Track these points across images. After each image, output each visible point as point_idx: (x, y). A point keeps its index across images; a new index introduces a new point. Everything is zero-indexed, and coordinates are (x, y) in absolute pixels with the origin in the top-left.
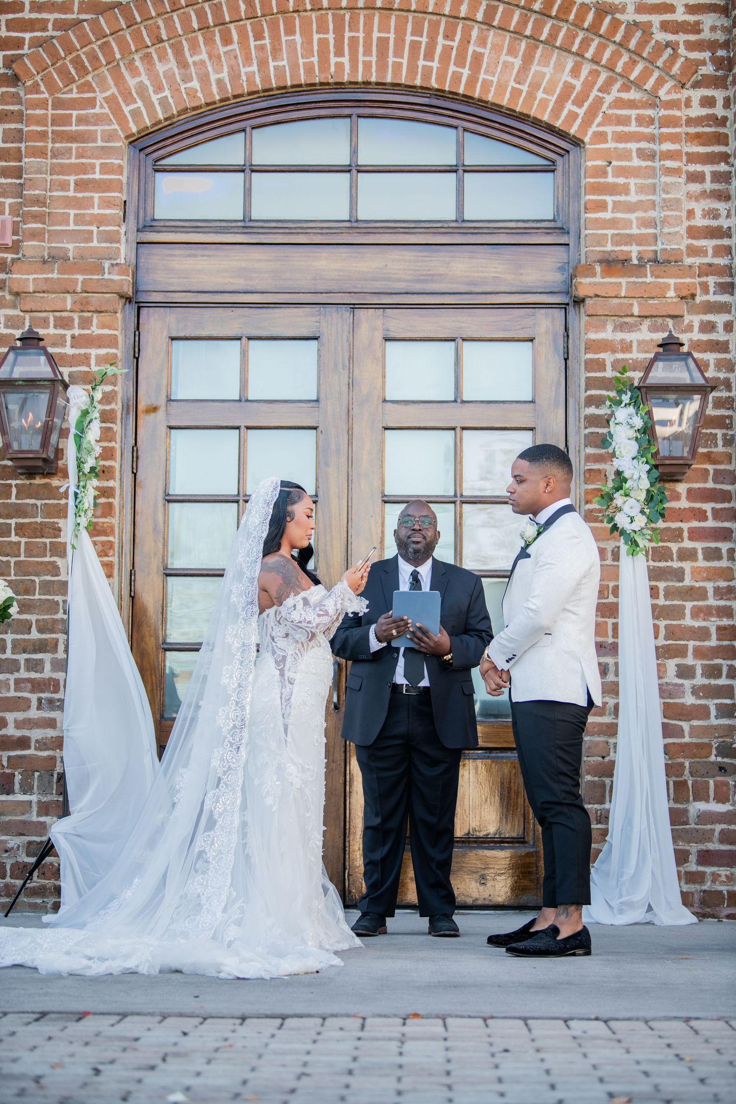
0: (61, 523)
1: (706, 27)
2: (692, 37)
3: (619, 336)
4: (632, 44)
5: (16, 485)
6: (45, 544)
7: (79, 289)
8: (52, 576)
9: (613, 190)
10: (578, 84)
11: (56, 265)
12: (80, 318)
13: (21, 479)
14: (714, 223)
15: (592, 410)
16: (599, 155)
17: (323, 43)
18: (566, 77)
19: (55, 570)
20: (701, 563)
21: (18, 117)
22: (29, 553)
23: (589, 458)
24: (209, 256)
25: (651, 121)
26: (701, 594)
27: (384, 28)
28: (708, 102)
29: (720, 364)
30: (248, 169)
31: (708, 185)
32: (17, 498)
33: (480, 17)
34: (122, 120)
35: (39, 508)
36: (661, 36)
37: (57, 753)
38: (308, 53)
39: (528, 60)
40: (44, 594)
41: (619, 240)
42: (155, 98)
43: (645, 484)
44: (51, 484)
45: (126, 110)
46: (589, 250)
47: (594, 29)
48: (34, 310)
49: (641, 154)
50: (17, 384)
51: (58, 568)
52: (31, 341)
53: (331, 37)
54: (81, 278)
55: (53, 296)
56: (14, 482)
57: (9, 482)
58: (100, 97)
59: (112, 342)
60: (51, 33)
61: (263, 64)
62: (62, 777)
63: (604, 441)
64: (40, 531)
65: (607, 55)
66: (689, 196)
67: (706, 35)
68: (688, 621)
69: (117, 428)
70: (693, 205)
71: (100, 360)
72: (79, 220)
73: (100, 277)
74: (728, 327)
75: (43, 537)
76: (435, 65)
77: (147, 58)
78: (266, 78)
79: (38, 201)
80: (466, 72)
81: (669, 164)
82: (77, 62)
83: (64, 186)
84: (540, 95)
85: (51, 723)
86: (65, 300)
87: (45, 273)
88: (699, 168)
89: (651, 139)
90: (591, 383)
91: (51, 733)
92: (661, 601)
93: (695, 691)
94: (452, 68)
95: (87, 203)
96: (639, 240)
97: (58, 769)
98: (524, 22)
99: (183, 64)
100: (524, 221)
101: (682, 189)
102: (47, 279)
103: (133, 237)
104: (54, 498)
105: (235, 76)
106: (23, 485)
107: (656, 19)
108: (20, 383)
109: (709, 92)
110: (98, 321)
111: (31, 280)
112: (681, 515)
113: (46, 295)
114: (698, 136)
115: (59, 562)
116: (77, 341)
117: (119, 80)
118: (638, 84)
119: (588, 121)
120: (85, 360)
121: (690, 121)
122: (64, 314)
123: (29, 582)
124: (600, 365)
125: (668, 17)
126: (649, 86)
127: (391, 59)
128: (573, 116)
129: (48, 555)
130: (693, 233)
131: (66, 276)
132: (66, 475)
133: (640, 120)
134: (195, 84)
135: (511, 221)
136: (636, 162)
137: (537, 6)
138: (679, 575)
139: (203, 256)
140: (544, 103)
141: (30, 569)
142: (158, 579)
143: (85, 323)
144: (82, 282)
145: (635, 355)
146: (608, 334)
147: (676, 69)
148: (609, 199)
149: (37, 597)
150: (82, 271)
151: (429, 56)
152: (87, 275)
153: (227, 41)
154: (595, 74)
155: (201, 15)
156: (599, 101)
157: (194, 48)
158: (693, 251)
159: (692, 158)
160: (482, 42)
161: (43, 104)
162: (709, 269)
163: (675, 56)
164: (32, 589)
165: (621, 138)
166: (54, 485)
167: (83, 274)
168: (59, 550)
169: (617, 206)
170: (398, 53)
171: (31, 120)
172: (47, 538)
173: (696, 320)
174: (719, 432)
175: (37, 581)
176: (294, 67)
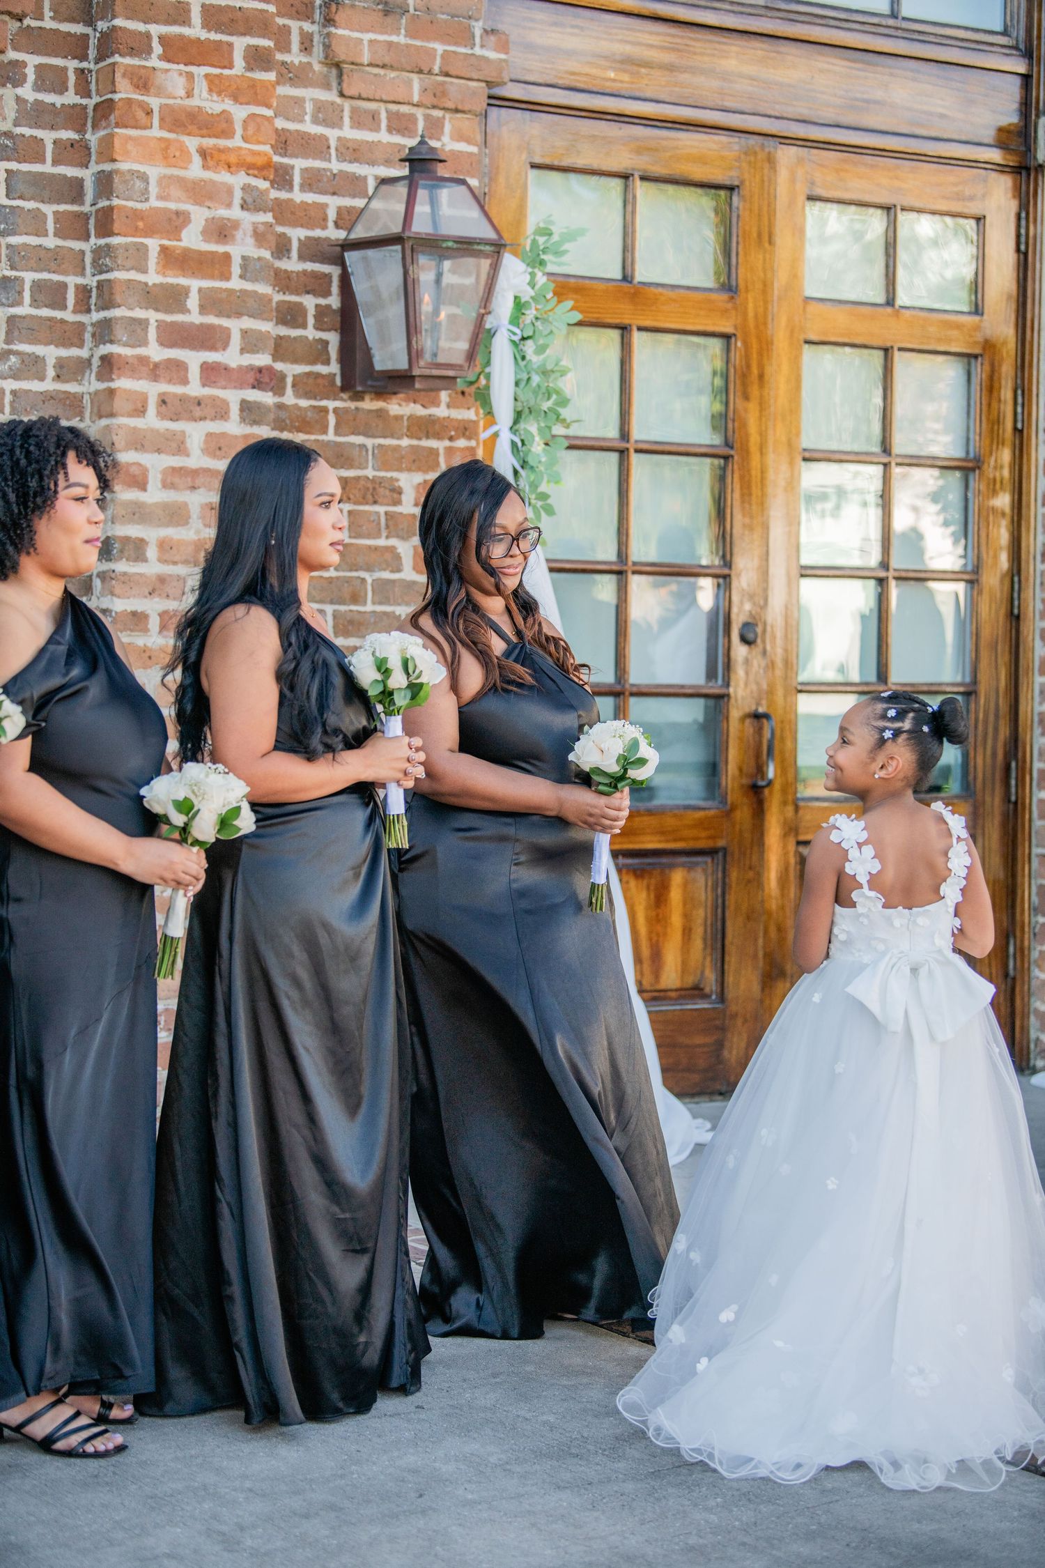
0: (403, 480)
5: (336, 410)
6: (377, 513)
7: (436, 69)
8: (392, 571)
11: (404, 21)
12: (427, 118)
13: (342, 399)
19: (395, 561)
22: (355, 531)
24: (582, 28)
32: (337, 433)
35: (370, 453)
40: (381, 603)
44: (387, 412)
48: (364, 95)
50: (444, 245)
51: (398, 558)
54: (439, 48)
55: (393, 74)
56: (331, 404)
57: (324, 403)
59: (469, 166)
64: (371, 492)
73: (470, 52)
75: (375, 502)
86: (409, 84)
87: (386, 33)
100: (973, 30)
102: (390, 44)
104: (392, 436)
106: (346, 410)
108: (450, 244)
110: (453, 126)
111: (365, 43)
113: (381, 72)
115: (401, 549)
122: (404, 109)
123: (359, 581)
129: (384, 534)
131: (418, 43)
135: (958, 27)
139: (573, 27)
141: (360, 560)
143: (434, 129)
144: (442, 57)
149: (369, 607)
150: (440, 37)
152: (449, 44)
164: (362, 594)
166: (392, 413)
167: (443, 42)
172: (382, 504)
175: (369, 581)
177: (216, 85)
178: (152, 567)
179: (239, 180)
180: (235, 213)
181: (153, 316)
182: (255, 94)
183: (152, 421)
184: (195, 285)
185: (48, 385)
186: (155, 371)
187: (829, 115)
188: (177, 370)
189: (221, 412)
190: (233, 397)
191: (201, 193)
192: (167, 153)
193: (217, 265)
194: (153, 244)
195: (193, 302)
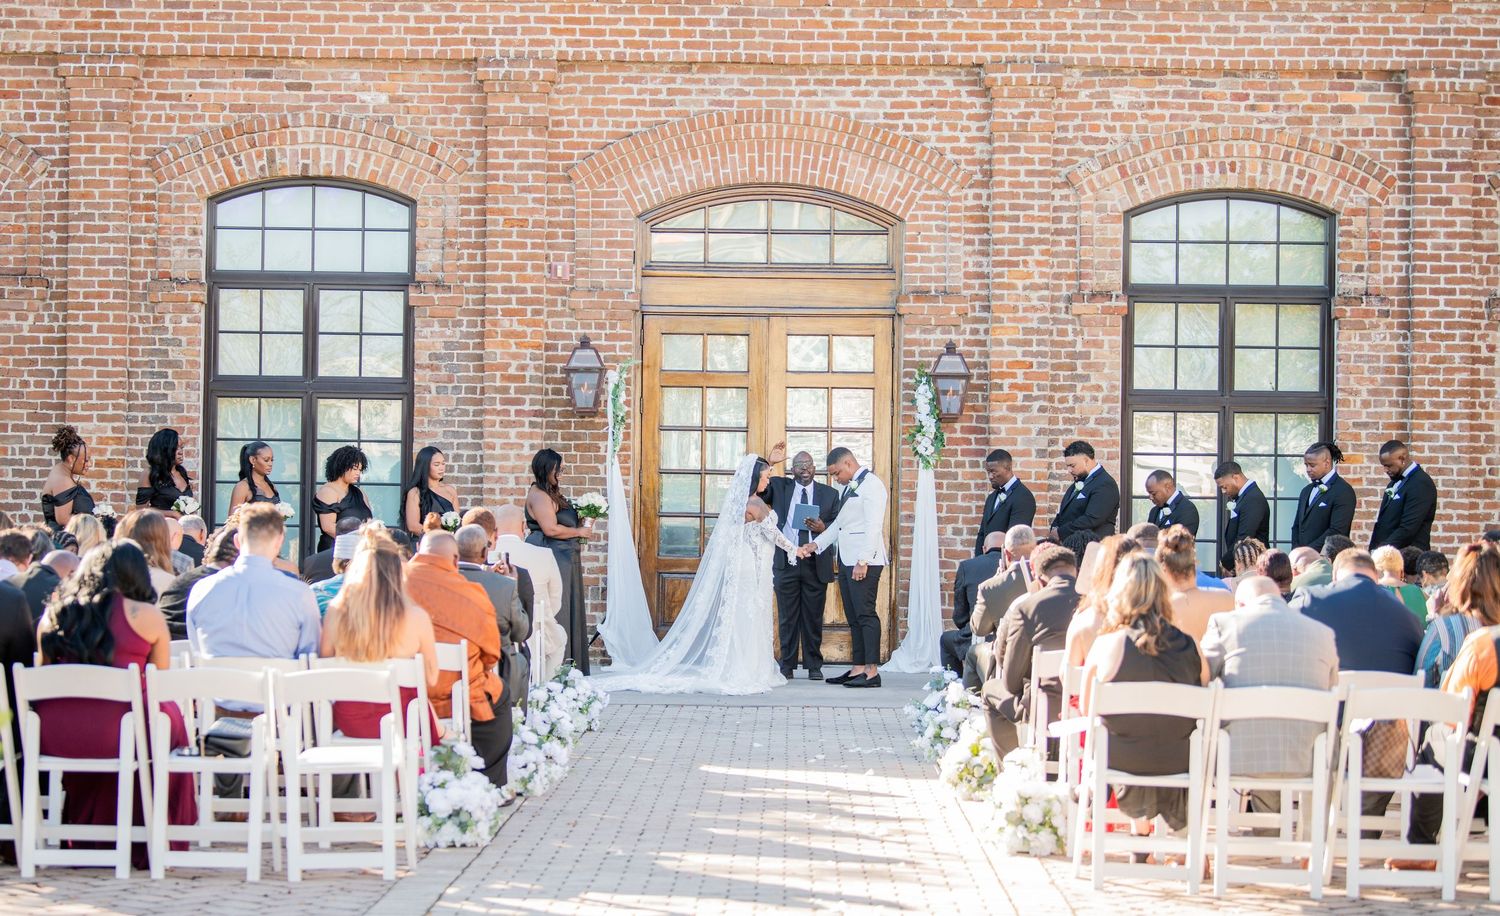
0: (601, 444)
1: (977, 151)
2: (969, 157)
3: (924, 336)
4: (934, 163)
5: (574, 422)
6: (592, 456)
7: (610, 307)
9: (921, 249)
10: (902, 185)
11: (596, 293)
12: (610, 323)
13: (577, 418)
14: (979, 270)
15: (907, 380)
16: (913, 228)
17: (752, 159)
18: (894, 181)
19: (597, 471)
20: (968, 469)
21: (571, 202)
22: (582, 461)
23: (905, 408)
24: (684, 284)
25: (944, 208)
26: (968, 487)
27: (787, 150)
28: (978, 197)
29: (981, 354)
30: (706, 231)
31: (977, 247)
32: (575, 429)
33: (844, 144)
34: (633, 205)
36: (950, 156)
37: (601, 576)
38: (743, 164)
39: (872, 170)
40: (591, 485)
41: (923, 280)
42: (652, 191)
43: (933, 430)
45: (636, 198)
46: (907, 285)
47: (912, 152)
49: (938, 228)
50: (580, 370)
51: (600, 470)
52: (585, 343)
53: (756, 155)
54: (610, 300)
55: (595, 311)
56: (572, 420)
57: (570, 420)
58: (620, 190)
59: (627, 337)
60: (590, 151)
61: (716, 172)
62: (604, 590)
63: (913, 401)
64: (588, 448)
65: (919, 168)
66: (966, 253)
67: (978, 156)
68: (960, 503)
69: (632, 388)
70: (968, 259)
71: (623, 348)
72: (609, 265)
73: (621, 299)
74: (986, 332)
75: (590, 452)
76: (818, 173)
77: (647, 167)
78: (718, 180)
79: (585, 254)
80: (836, 177)
81: (954, 235)
82: (606, 170)
83: (599, 244)
84: (879, 191)
85: (596, 559)
86: (601, 313)
87: (589, 297)
88: (971, 237)
89: (944, 219)
90: (907, 364)
91: (596, 564)
92: (944, 491)
93: (963, 543)
94: (828, 175)
95: (613, 255)
96: (936, 280)
97: (601, 585)
98: (870, 147)
99: (669, 171)
100: (869, 264)
101: (961, 249)
102: (590, 301)
103: (639, 273)
104: (600, 429)
105: (700, 178)
106: (579, 422)
107: (948, 146)
108: (582, 369)
109: (978, 191)
110: (620, 325)
111: (581, 301)
112: (956, 442)
113: (590, 310)
114: (971, 217)
115: (601, 467)
116: (608, 337)
117: (631, 180)
118: (938, 185)
119: (907, 208)
120: (613, 348)
121: (967, 208)
122: (601, 321)
123: (583, 478)
124: (912, 354)
125: (955, 144)
126: (943, 187)
127: (792, 169)
128: (898, 205)
129: (594, 462)
130: (967, 275)
131: (602, 299)
132: (606, 416)
133: (938, 208)
134: (676, 183)
135: (861, 264)
136: (935, 233)
137: (878, 139)
138: (955, 476)
140: (882, 196)
141: (583, 470)
142: (656, 476)
143: (613, 327)
144: (611, 302)
145: (932, 348)
146: (917, 335)
147: (959, 178)
148: (919, 255)
149: (587, 487)
150: (611, 297)
151: (814, 167)
152: (614, 299)
153: (695, 157)
154: (911, 179)
155: (680, 142)
156: (914, 196)
157: (676, 162)
158: (967, 287)
159: (968, 231)
160: (846, 159)
161: (586, 195)
162: (976, 298)
163: (959, 170)
164: (585, 482)
165: (926, 218)
166: (599, 421)
168: (603, 459)
169: (924, 259)
170: (796, 165)
171: (579, 205)
172: (595, 452)
173: (968, 327)
174: (980, 394)
175: (588, 478)
176: (735, 174)
177: (520, 322)
178: (497, 474)
179: (528, 352)
180: (528, 361)
181: (498, 396)
182: (535, 324)
183: (497, 428)
184: (513, 385)
185: (471, 418)
186: (498, 413)
187: (797, 304)
188: (507, 413)
189: (522, 425)
190: (526, 420)
191: (515, 356)
192: (503, 345)
193: (522, 378)
194: (498, 374)
195: (512, 391)
